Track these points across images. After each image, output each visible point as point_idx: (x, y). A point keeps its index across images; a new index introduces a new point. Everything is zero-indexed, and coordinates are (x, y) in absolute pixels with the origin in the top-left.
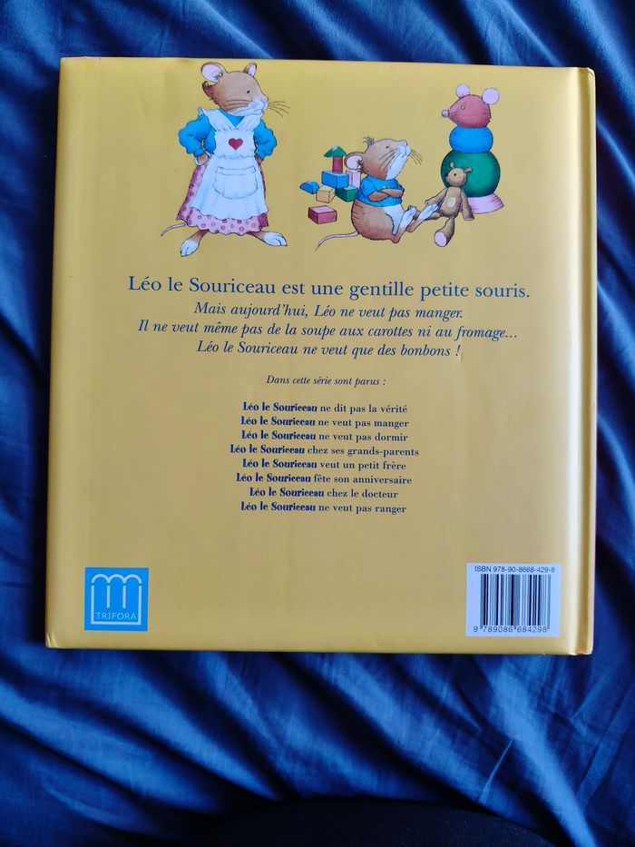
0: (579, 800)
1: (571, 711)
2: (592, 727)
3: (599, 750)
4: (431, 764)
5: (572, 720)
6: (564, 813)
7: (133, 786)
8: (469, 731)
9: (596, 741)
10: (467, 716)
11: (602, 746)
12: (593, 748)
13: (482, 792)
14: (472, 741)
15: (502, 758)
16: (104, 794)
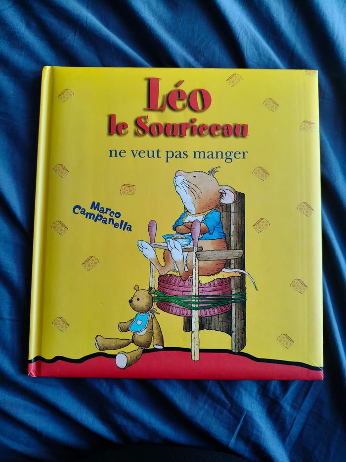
0: (285, 448)
1: (281, 398)
2: (293, 406)
3: (297, 419)
4: (202, 424)
5: (281, 402)
6: (276, 454)
7: (38, 429)
8: (223, 405)
9: (295, 414)
10: (223, 397)
11: (298, 417)
12: (293, 418)
13: (230, 441)
14: (225, 412)
15: (241, 422)
16: (22, 435)
